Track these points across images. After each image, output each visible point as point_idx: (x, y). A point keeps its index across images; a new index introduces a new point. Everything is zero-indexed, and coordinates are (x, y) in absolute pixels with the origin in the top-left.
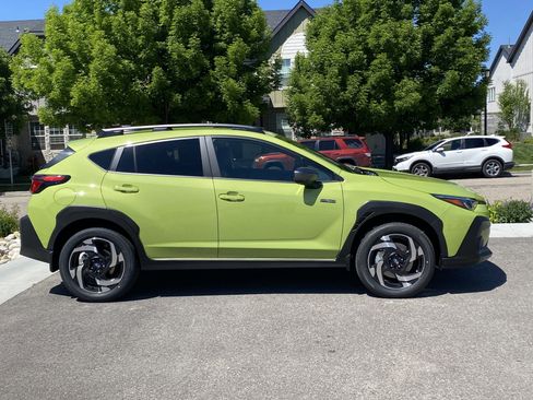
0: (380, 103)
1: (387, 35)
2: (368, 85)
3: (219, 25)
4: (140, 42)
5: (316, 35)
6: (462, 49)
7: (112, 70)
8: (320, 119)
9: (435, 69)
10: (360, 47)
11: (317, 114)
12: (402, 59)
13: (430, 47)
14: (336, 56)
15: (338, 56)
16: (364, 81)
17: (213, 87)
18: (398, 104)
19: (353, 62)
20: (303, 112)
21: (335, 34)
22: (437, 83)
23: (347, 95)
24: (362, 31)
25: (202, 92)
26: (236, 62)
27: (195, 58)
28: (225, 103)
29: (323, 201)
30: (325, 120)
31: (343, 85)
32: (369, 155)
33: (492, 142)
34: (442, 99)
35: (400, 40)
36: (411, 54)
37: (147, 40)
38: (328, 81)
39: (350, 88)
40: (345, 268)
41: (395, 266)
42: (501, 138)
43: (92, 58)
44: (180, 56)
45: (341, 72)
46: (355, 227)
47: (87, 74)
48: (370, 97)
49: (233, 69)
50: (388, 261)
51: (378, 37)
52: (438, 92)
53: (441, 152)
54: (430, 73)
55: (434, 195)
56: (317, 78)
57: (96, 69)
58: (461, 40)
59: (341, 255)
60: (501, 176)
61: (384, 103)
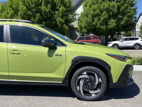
0: (104, 26)
1: (107, 6)
2: (101, 21)
3: (57, 2)
4: (33, 6)
5: (86, 6)
6: (129, 11)
7: (25, 14)
8: (86, 31)
9: (121, 16)
10: (99, 10)
11: (85, 29)
12: (111, 13)
13: (120, 10)
14: (91, 12)
15: (92, 12)
16: (99, 20)
17: (55, 20)
18: (109, 26)
19: (96, 14)
20: (81, 28)
21: (91, 5)
22: (121, 21)
23: (94, 23)
24: (99, 5)
25: (51, 22)
26: (62, 13)
27: (49, 11)
28: (58, 25)
29: (56, 55)
30: (87, 31)
31: (93, 20)
32: (100, 42)
33: (137, 39)
34: (122, 26)
35: (110, 7)
36: (114, 12)
37: (35, 5)
38: (89, 19)
39: (95, 21)
40: (66, 86)
41: (89, 86)
42: (140, 38)
43: (19, 11)
44: (45, 10)
45: (93, 17)
46: (71, 68)
47: (18, 15)
48: (101, 24)
49: (61, 15)
50: (85, 84)
51: (104, 6)
52: (121, 23)
53: (121, 41)
54: (119, 18)
55: (107, 54)
56: (85, 18)
57: (20, 14)
58: (129, 8)
59: (64, 80)
60: (139, 49)
61: (105, 26)
